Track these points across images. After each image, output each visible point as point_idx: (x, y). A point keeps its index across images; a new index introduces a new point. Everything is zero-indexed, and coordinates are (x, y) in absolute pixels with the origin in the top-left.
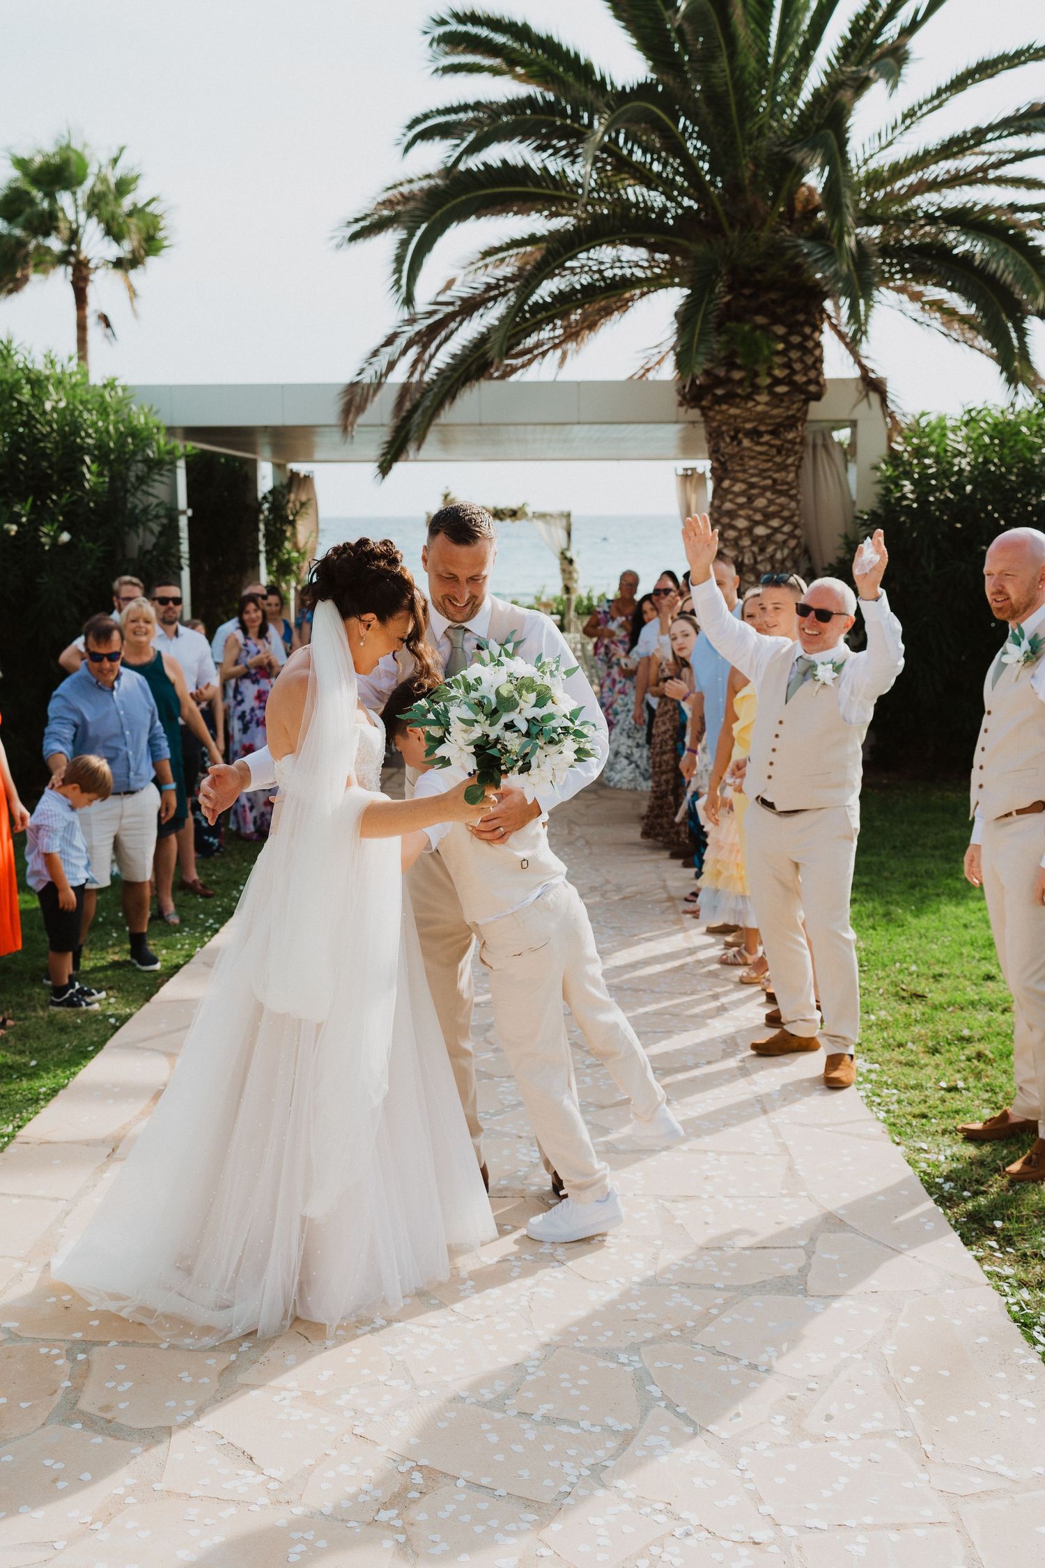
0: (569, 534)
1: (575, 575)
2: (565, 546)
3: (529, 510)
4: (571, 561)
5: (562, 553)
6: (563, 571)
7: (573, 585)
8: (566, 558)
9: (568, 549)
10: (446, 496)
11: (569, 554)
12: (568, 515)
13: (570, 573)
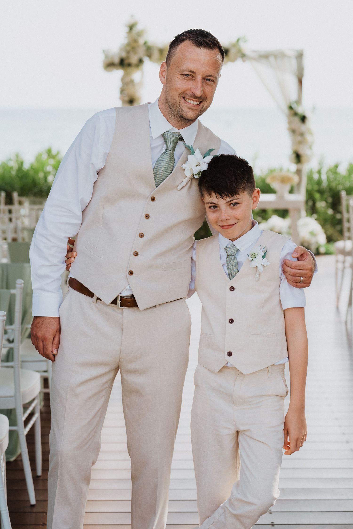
0: (300, 82)
1: (309, 138)
2: (294, 97)
3: (246, 48)
4: (303, 119)
5: (291, 108)
6: (293, 131)
7: (304, 151)
8: (296, 114)
9: (299, 102)
10: (131, 28)
11: (300, 110)
12: (300, 56)
13: (302, 134)
